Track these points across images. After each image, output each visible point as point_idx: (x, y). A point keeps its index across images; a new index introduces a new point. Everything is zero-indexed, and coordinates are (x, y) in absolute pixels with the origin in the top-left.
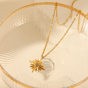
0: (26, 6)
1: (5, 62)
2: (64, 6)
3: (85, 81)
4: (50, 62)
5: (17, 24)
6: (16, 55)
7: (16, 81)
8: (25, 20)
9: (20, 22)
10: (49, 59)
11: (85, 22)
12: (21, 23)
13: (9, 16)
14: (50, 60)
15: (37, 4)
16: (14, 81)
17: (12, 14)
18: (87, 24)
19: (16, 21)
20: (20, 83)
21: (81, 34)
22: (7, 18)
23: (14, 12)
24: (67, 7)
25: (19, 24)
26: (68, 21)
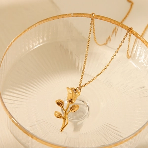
0: (46, 19)
1: (12, 102)
2: (104, 19)
3: (135, 136)
4: (84, 105)
5: (33, 45)
6: (31, 91)
7: (32, 136)
8: (45, 39)
9: (38, 42)
10: (82, 100)
11: (136, 45)
12: (39, 44)
13: (21, 34)
14: (84, 102)
15: (63, 16)
16: (28, 135)
17: (25, 31)
18: (139, 48)
19: (31, 42)
20: (37, 138)
21: (130, 61)
22: (18, 37)
23: (29, 28)
24: (109, 20)
25: (35, 46)
26: (111, 40)
